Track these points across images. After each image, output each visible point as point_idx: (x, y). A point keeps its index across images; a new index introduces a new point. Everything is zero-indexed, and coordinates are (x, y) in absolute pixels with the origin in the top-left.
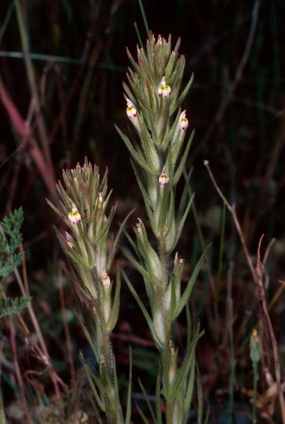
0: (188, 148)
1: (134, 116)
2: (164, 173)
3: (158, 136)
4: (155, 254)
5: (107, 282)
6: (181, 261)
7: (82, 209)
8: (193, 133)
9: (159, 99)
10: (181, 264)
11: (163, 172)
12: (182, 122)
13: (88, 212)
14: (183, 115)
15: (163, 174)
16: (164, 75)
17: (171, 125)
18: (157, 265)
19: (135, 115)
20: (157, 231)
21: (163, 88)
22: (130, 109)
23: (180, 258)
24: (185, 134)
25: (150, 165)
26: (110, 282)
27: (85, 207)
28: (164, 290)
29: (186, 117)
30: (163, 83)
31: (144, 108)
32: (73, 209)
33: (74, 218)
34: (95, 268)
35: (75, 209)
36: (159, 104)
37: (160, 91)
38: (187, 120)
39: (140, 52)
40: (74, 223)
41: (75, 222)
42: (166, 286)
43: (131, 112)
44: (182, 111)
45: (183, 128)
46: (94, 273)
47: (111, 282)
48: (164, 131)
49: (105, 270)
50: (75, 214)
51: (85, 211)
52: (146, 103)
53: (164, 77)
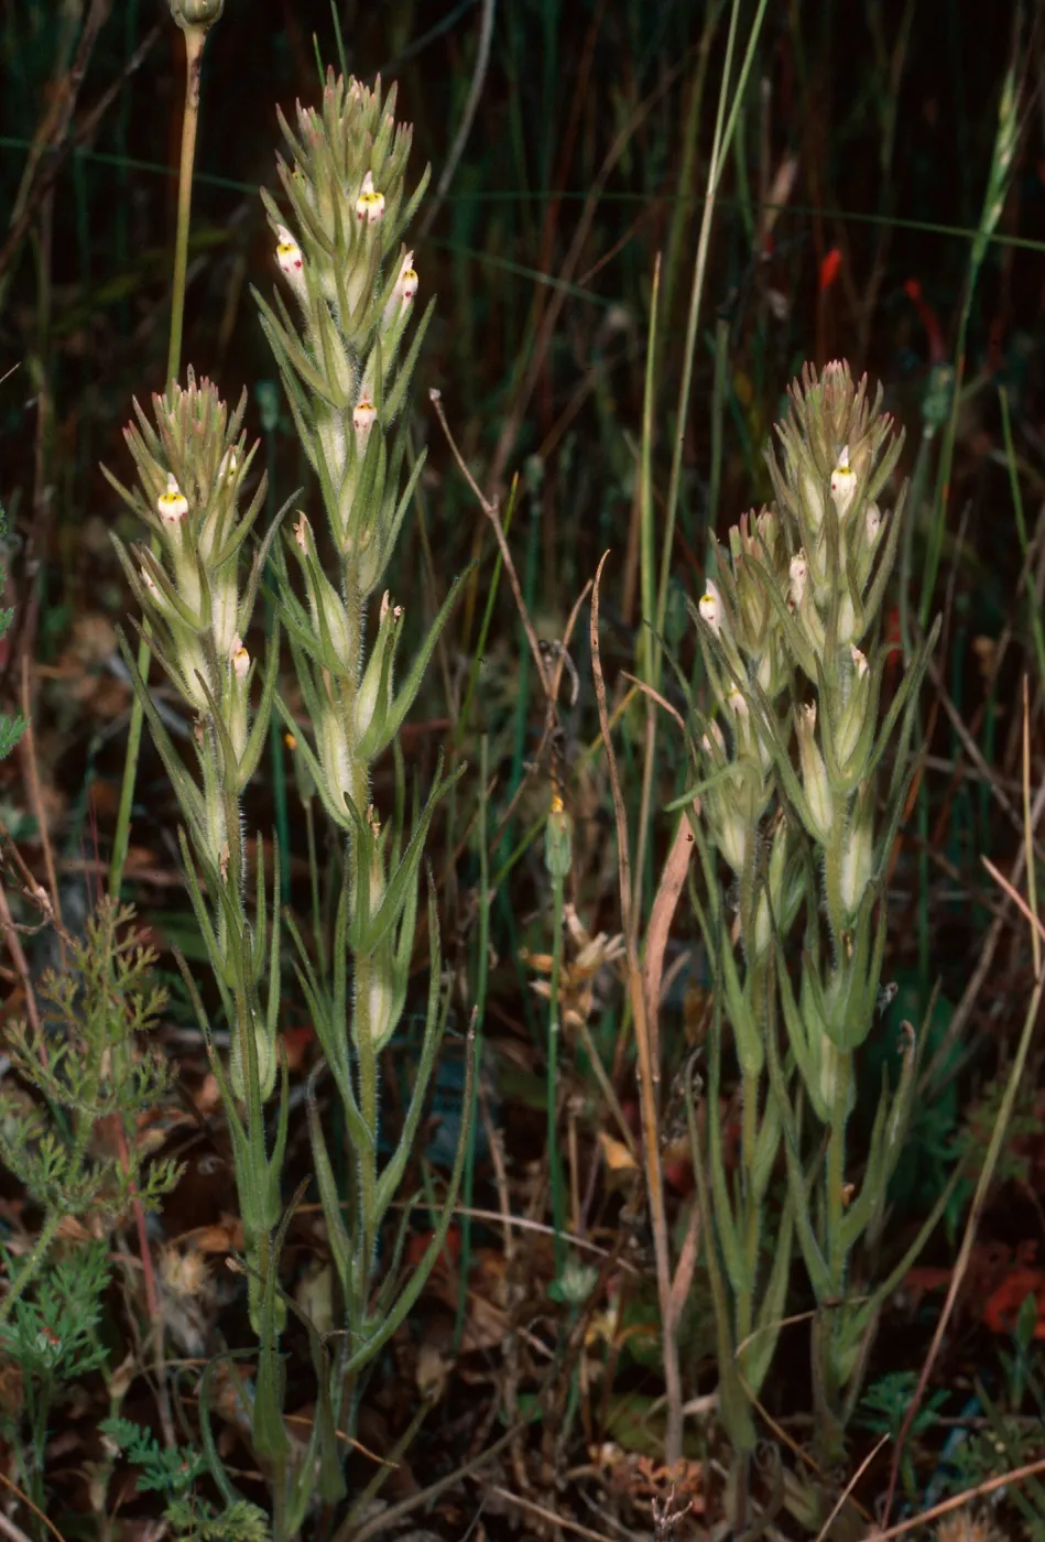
0: (418, 338)
1: (295, 267)
2: (365, 398)
3: (351, 312)
4: (335, 596)
5: (243, 662)
6: (397, 610)
7: (190, 488)
8: (432, 304)
9: (359, 224)
10: (398, 618)
11: (361, 396)
12: (406, 281)
13: (204, 494)
14: (406, 263)
15: (362, 402)
16: (369, 169)
17: (382, 287)
18: (341, 622)
19: (298, 264)
20: (343, 539)
21: (367, 199)
22: (286, 249)
23: (393, 603)
24: (412, 307)
25: (331, 381)
26: (248, 663)
27: (196, 483)
28: (354, 683)
29: (414, 267)
30: (369, 187)
31: (319, 247)
32: (170, 486)
33: (172, 506)
34: (211, 632)
35: (173, 488)
36: (358, 237)
37: (361, 206)
38: (415, 274)
39: (306, 116)
40: (172, 519)
41: (176, 518)
42: (358, 676)
43: (288, 256)
44: (407, 252)
45: (408, 294)
46: (207, 643)
47: (251, 660)
48: (366, 300)
49: (237, 634)
50: (175, 498)
51: (197, 492)
52: (324, 234)
53: (369, 174)
